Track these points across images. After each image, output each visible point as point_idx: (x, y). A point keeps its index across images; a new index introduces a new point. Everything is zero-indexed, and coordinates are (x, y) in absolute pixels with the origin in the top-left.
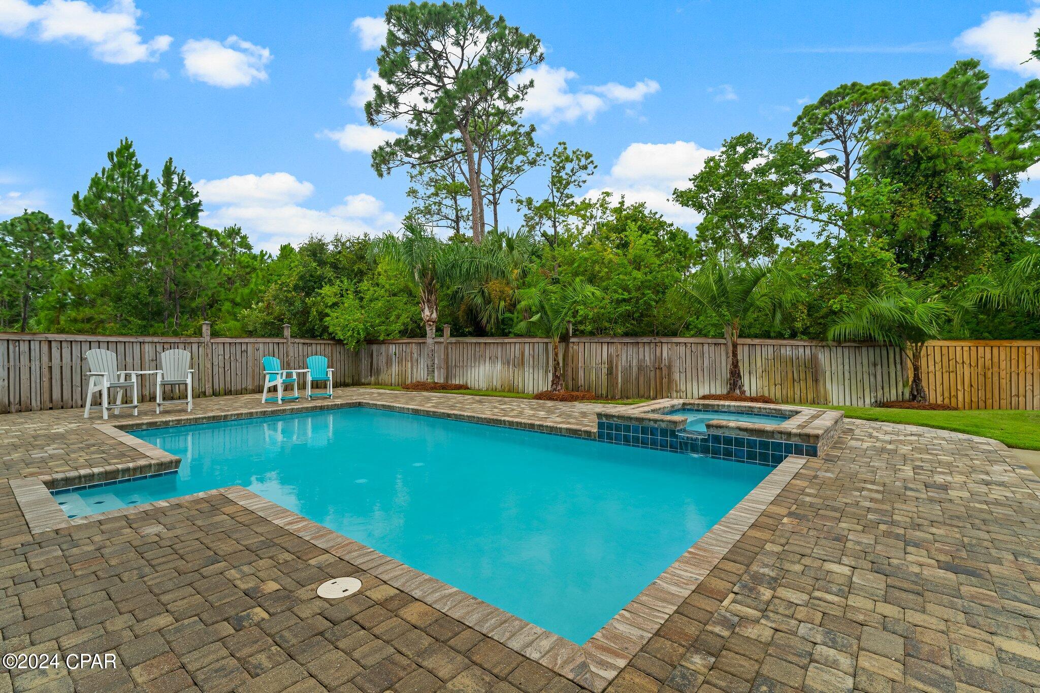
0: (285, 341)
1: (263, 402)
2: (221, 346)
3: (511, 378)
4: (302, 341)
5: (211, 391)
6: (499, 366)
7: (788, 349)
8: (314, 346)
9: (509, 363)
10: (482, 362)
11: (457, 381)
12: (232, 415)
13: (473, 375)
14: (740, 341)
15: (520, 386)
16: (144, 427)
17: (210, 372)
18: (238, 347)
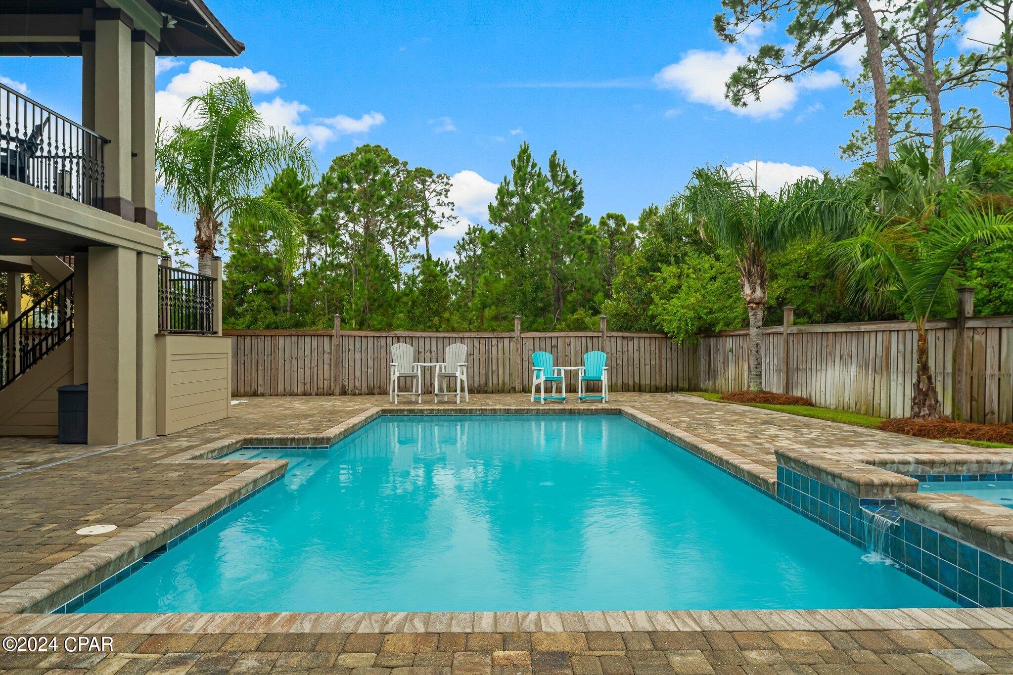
0: (600, 334)
1: (532, 400)
2: (531, 341)
3: (870, 390)
4: (621, 334)
5: (521, 387)
6: (853, 371)
8: (636, 341)
9: (867, 369)
10: (830, 363)
11: (798, 393)
12: (476, 410)
13: (818, 384)
15: (883, 405)
16: (406, 413)
17: (520, 367)
18: (548, 341)
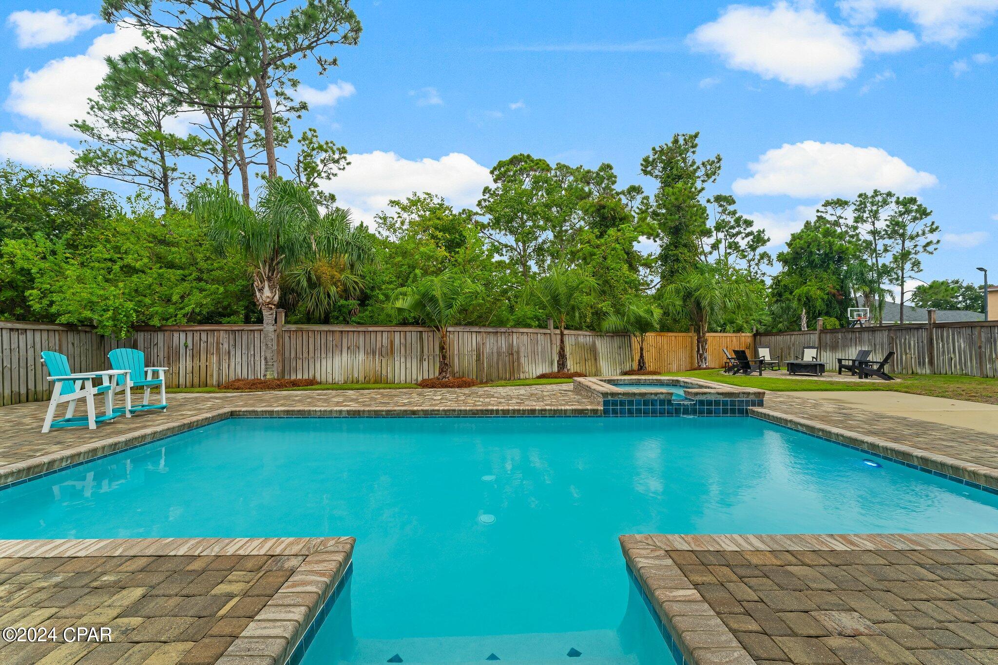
3: (378, 368)
6: (361, 356)
7: (582, 337)
9: (374, 353)
10: (338, 352)
11: (297, 376)
13: (324, 368)
14: (566, 332)
15: (389, 376)
